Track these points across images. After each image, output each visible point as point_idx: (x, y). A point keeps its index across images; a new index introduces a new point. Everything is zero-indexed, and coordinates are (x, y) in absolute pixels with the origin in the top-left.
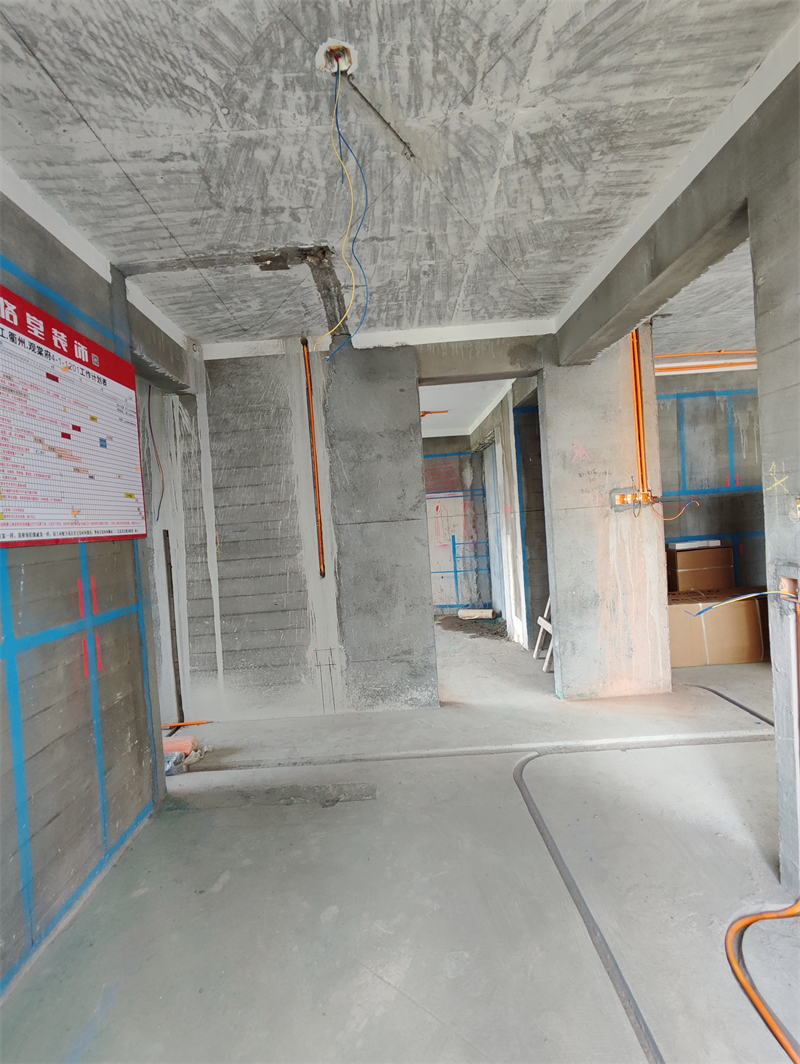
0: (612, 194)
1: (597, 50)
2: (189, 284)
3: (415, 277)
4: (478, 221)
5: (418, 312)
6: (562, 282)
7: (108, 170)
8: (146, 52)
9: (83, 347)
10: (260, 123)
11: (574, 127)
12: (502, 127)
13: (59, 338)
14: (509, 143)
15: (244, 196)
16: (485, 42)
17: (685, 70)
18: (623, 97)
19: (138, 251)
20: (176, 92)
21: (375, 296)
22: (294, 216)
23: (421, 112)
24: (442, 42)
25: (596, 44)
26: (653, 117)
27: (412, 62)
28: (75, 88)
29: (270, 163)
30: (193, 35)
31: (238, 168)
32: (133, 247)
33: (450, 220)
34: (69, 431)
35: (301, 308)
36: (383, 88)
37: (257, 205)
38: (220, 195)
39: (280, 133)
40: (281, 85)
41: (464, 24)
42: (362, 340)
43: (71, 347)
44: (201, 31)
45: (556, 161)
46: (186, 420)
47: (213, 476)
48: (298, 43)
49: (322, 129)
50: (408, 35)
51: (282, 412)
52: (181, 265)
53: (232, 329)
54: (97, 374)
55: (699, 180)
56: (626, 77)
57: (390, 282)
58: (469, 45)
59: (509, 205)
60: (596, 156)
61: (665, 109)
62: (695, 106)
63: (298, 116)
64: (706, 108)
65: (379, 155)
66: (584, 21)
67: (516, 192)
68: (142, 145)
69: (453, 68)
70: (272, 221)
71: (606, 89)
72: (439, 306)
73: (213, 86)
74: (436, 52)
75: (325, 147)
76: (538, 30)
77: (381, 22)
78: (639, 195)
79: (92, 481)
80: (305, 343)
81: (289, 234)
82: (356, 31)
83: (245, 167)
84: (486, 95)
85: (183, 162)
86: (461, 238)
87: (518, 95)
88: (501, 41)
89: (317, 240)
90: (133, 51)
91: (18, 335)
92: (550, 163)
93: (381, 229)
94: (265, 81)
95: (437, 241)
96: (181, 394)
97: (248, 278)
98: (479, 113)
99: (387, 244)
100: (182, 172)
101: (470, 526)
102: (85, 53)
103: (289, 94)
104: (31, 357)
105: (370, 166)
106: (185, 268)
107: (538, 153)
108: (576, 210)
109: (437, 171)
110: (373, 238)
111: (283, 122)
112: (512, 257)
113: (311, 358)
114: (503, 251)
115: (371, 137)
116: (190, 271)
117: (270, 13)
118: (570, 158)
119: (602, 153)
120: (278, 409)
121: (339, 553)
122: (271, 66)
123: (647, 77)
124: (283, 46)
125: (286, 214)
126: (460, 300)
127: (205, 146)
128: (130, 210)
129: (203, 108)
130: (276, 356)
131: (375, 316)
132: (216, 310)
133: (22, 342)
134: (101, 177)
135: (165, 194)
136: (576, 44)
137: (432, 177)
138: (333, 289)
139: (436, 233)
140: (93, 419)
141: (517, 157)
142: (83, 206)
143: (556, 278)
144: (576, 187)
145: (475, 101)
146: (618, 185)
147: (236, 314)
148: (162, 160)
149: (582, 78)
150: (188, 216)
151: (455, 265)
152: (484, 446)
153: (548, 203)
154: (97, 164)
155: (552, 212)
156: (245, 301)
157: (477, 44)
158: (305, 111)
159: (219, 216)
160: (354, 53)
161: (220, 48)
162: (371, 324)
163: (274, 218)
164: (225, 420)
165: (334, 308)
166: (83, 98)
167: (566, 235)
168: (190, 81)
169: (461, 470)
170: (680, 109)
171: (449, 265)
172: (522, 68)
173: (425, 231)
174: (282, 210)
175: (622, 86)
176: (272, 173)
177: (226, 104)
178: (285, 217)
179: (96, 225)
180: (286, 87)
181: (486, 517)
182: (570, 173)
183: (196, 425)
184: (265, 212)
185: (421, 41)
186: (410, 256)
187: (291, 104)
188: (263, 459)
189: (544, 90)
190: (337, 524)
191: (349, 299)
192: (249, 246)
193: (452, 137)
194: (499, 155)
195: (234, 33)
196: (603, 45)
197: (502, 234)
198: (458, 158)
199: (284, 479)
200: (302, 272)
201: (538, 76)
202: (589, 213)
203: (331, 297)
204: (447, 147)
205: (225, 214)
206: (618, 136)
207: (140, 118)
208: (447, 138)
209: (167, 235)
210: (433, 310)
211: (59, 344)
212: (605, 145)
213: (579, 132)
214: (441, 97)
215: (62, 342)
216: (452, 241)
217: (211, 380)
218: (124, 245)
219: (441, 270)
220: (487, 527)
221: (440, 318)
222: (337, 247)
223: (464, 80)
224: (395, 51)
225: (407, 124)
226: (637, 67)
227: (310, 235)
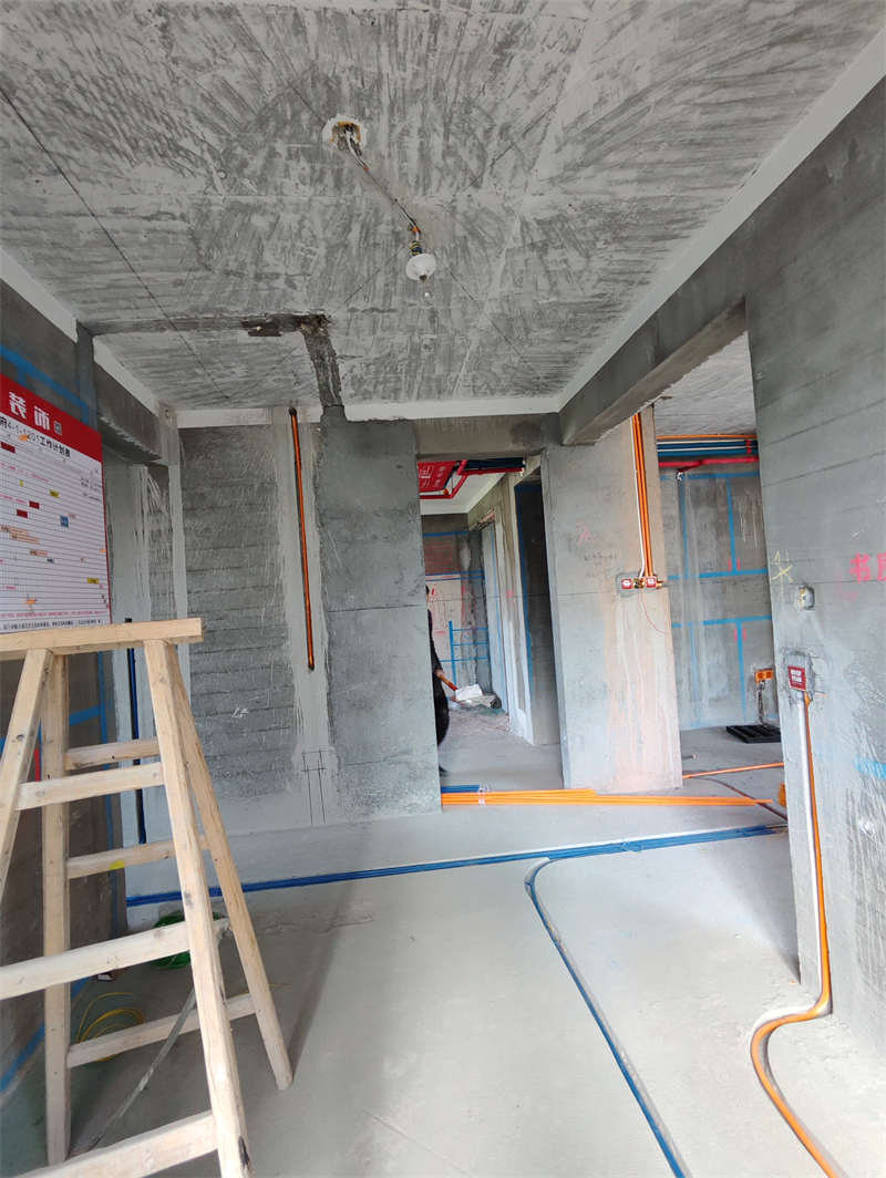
0: (616, 281)
1: (603, 147)
2: (166, 347)
3: (416, 351)
4: (482, 298)
5: (417, 386)
6: (566, 362)
7: (84, 224)
8: (139, 111)
9: (44, 413)
10: (260, 189)
11: (579, 216)
12: (509, 211)
13: (17, 403)
14: (516, 227)
15: (236, 260)
16: (496, 131)
17: (686, 171)
18: (628, 192)
19: (110, 309)
20: (169, 153)
21: (373, 368)
22: (290, 282)
23: (429, 191)
24: (453, 128)
25: (603, 142)
26: (656, 212)
27: (422, 144)
28: (55, 139)
29: (267, 229)
30: (194, 99)
31: (232, 231)
32: (105, 305)
33: (454, 296)
34: (26, 508)
35: (291, 377)
36: (391, 166)
37: (250, 270)
38: (210, 257)
39: (281, 200)
40: (285, 154)
41: (475, 113)
42: (356, 411)
43: (30, 412)
44: (203, 95)
45: (562, 247)
46: (156, 495)
47: (187, 557)
48: (305, 116)
49: (325, 200)
50: (419, 118)
51: (268, 487)
52: (159, 326)
53: (213, 396)
54: (59, 444)
55: (700, 273)
56: (631, 174)
57: (389, 354)
58: (479, 133)
59: (515, 284)
60: (600, 245)
61: (667, 206)
62: (695, 205)
63: (300, 186)
64: (704, 207)
65: (383, 229)
66: (591, 121)
67: (522, 272)
68: (126, 202)
69: (463, 153)
70: (265, 287)
71: (610, 183)
72: (439, 380)
73: (211, 150)
74: (446, 137)
75: (328, 217)
76: (548, 124)
77: (392, 104)
78: (641, 283)
79: (50, 565)
80: (293, 413)
81: (283, 300)
82: (367, 110)
83: (239, 231)
84: (495, 181)
85: (171, 222)
86: (465, 314)
87: (526, 183)
88: (512, 131)
89: (313, 308)
90: (124, 108)
92: (556, 248)
93: (381, 300)
94: (267, 149)
95: (440, 316)
96: (151, 466)
97: (234, 343)
98: (486, 197)
99: (388, 317)
100: (168, 232)
101: (468, 610)
102: (69, 106)
103: (293, 164)
105: (374, 239)
106: (163, 329)
107: (544, 237)
108: (580, 293)
109: (443, 248)
110: (373, 310)
111: (285, 191)
112: (516, 336)
113: (300, 430)
114: (508, 328)
115: (376, 211)
116: (169, 334)
117: (278, 85)
118: (576, 244)
119: (606, 242)
120: (262, 484)
121: (331, 643)
122: (275, 135)
123: (650, 175)
124: (289, 118)
125: (282, 280)
126: (461, 375)
127: (198, 207)
128: (105, 266)
129: (199, 170)
130: (261, 426)
131: (371, 388)
132: (195, 375)
134: (75, 231)
135: (147, 252)
136: (584, 140)
137: (438, 253)
138: (327, 359)
139: (440, 308)
140: (53, 494)
141: (524, 240)
142: (50, 260)
143: (560, 358)
144: (581, 272)
145: (483, 185)
146: (621, 273)
147: (217, 380)
148: (148, 219)
149: (588, 171)
150: (172, 277)
151: (458, 340)
152: (484, 526)
153: (553, 285)
154: (71, 218)
155: (558, 294)
156: (229, 367)
157: (487, 132)
158: (308, 181)
159: (207, 278)
160: (363, 131)
161: (223, 115)
162: (366, 396)
163: (268, 283)
164: (202, 495)
165: (327, 379)
166: (63, 150)
167: (571, 316)
168: (186, 143)
169: (458, 550)
170: (680, 206)
171: (452, 339)
172: (531, 158)
174: (277, 276)
175: (627, 182)
176: (269, 238)
177: (223, 168)
178: (280, 283)
179: (63, 280)
180: (290, 157)
181: (485, 601)
182: (575, 260)
183: (168, 500)
184: (258, 277)
185: (432, 124)
186: (411, 329)
187: (294, 173)
188: (245, 539)
189: (552, 180)
190: (328, 611)
191: (343, 369)
192: (238, 310)
193: (459, 217)
194: (505, 237)
195: (239, 101)
196: (609, 143)
197: (507, 312)
198: (465, 237)
199: (268, 561)
200: (295, 340)
201: (546, 167)
202: (593, 296)
203: (325, 367)
204: (453, 225)
205: (215, 277)
206: (621, 227)
207: (127, 175)
208: (454, 218)
209: (145, 293)
210: (433, 384)
211: (17, 410)
212: (609, 235)
213: (584, 222)
214: (449, 179)
215: (20, 407)
216: (456, 316)
217: (186, 450)
218: (93, 302)
219: (443, 343)
220: (486, 612)
221: (440, 393)
222: (334, 316)
223: (474, 165)
224: (405, 132)
225: (414, 202)
226: (641, 165)
227: (306, 302)
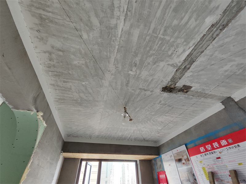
9: (223, 141)
13: (216, 144)
54: (233, 145)
91: (206, 153)
104: (211, 156)
133: (207, 154)
140: (240, 164)
173: (128, 89)
211: (216, 146)
215: (216, 145)
